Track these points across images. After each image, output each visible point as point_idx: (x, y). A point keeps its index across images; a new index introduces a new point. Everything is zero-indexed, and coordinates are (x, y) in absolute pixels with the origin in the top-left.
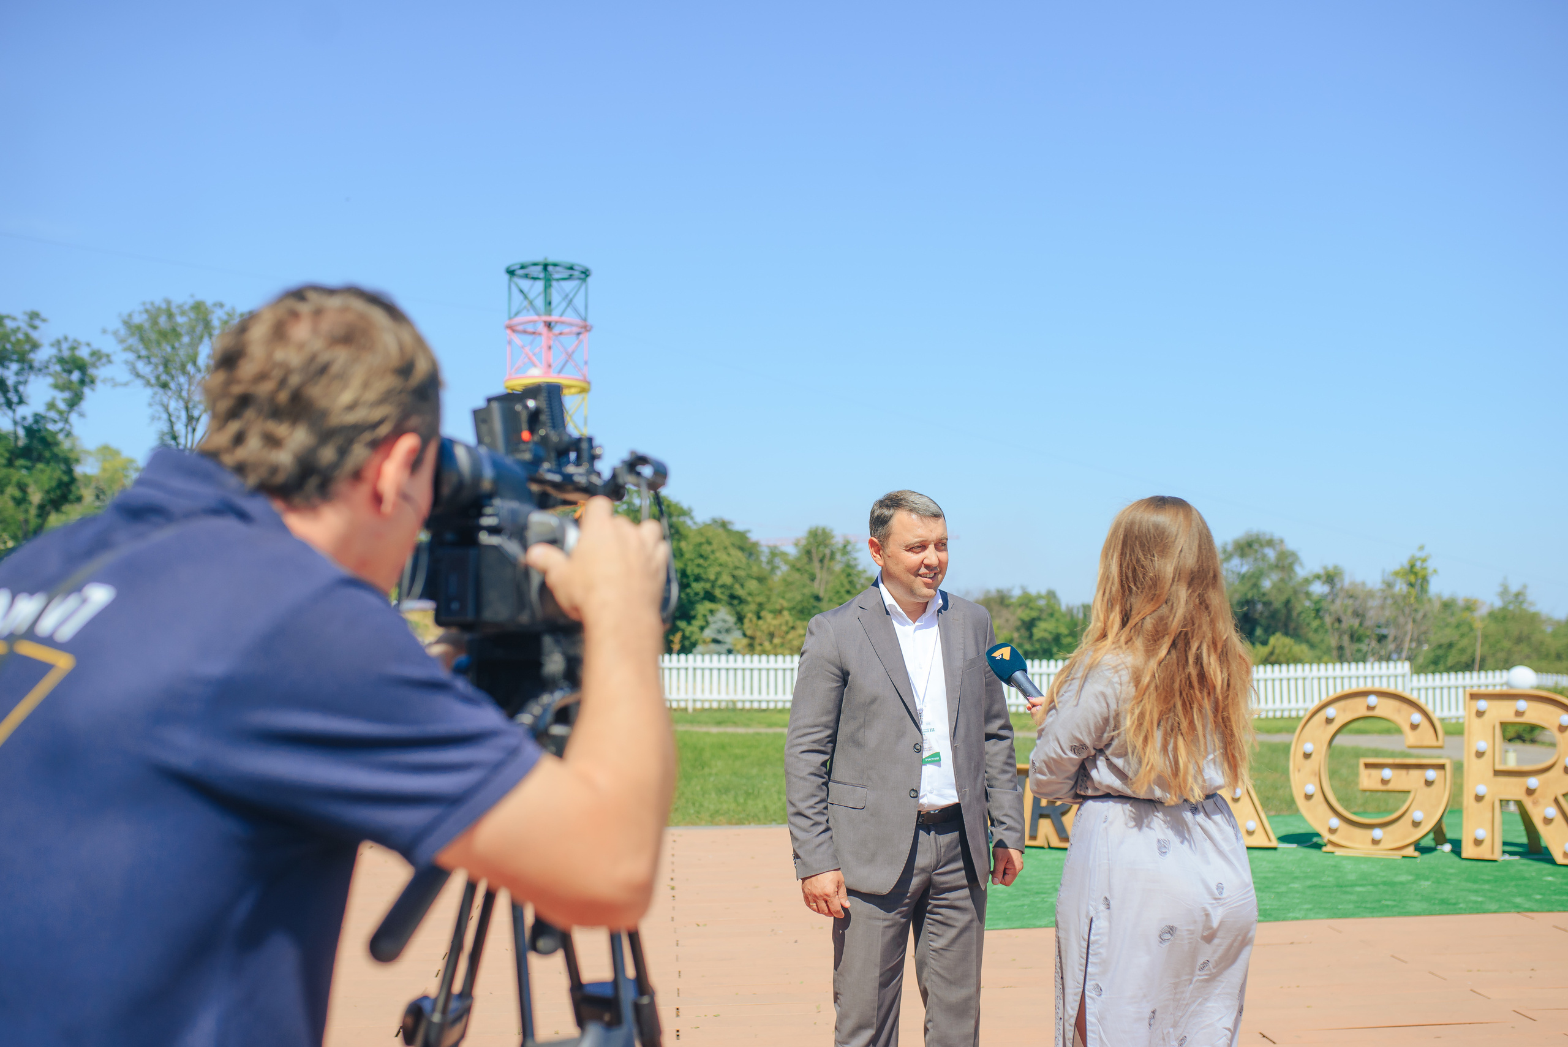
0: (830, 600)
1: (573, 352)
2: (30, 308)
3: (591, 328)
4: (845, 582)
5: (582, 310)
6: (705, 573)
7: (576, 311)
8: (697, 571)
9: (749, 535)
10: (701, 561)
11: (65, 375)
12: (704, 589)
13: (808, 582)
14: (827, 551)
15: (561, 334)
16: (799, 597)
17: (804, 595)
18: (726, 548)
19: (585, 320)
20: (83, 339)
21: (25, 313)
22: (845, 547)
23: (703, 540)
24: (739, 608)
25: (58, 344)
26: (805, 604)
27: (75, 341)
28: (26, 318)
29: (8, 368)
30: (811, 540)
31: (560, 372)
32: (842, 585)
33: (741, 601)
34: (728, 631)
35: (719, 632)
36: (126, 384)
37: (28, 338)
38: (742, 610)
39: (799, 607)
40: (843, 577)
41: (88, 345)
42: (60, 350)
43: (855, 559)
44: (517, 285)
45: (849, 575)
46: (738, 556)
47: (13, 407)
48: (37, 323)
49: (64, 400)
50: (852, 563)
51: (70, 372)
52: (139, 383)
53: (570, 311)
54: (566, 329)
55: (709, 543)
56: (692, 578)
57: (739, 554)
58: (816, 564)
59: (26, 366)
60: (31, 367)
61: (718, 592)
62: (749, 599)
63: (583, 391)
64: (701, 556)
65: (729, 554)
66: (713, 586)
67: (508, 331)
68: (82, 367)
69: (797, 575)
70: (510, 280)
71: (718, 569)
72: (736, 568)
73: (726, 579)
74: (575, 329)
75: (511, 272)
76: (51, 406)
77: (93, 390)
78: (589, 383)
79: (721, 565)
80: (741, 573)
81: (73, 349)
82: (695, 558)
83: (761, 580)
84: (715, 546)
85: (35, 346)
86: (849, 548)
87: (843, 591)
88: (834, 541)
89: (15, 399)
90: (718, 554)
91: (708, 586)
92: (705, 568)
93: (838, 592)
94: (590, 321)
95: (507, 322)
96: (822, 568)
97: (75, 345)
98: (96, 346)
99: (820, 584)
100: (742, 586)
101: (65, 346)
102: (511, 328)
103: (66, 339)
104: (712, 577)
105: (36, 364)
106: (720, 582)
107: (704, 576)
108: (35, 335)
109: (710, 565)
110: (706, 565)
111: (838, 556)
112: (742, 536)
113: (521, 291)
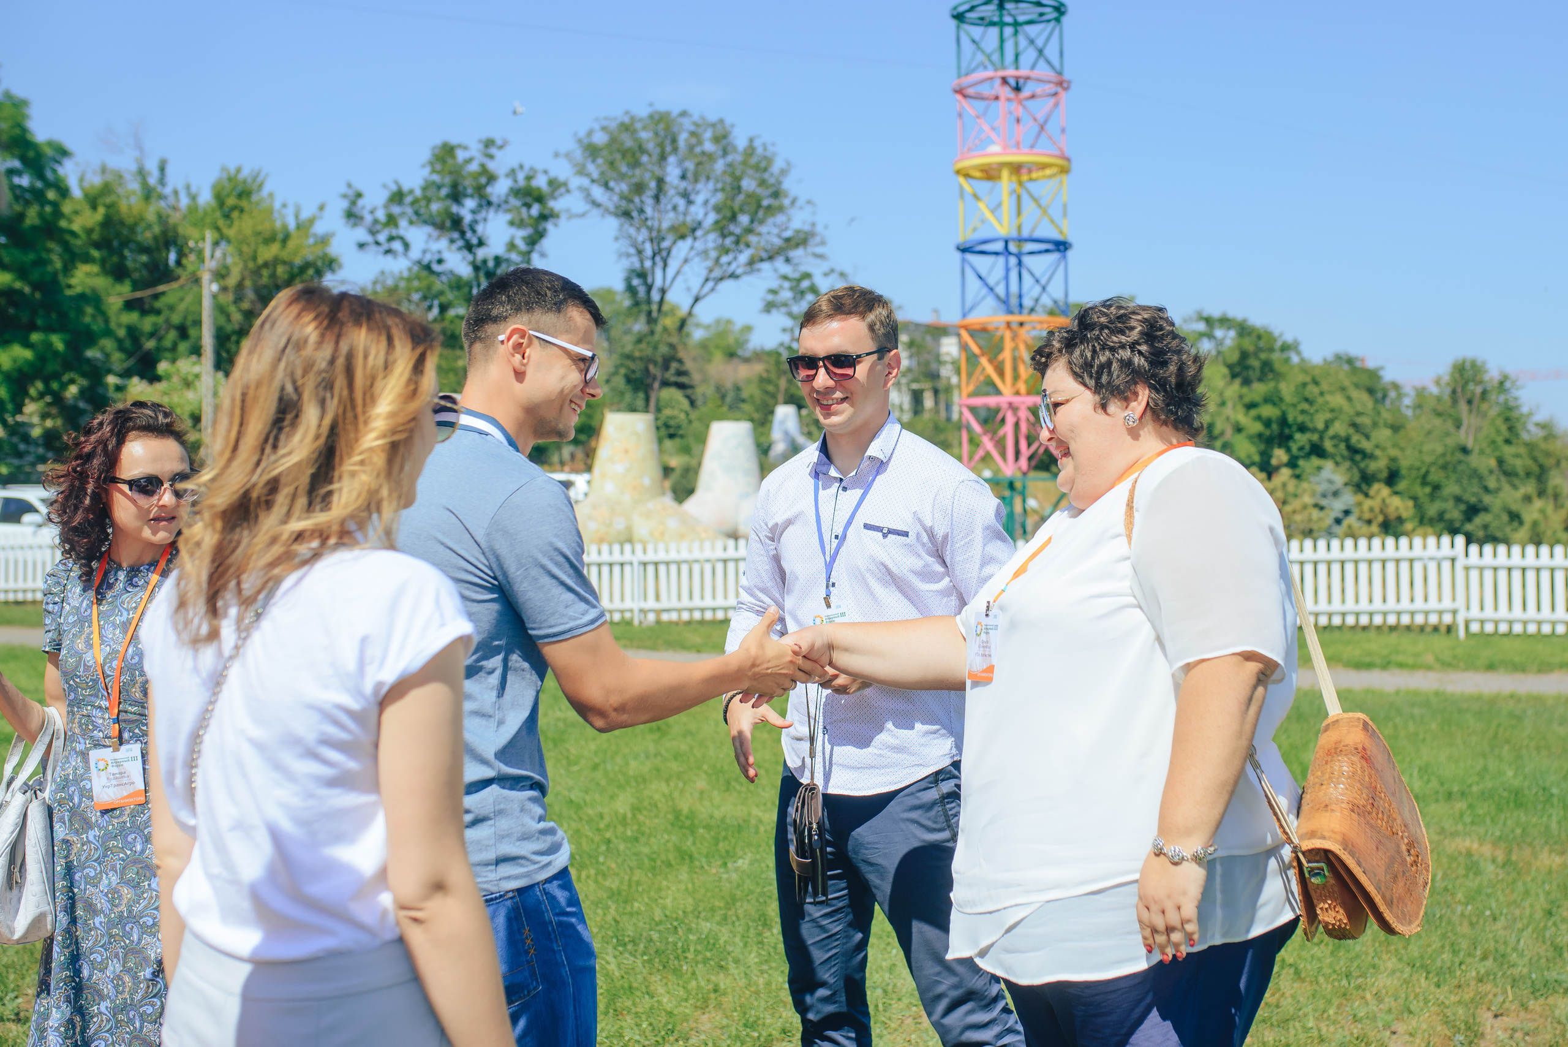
0: (1482, 452)
1: (1046, 121)
2: (485, 135)
3: (1069, 82)
4: (1504, 428)
5: (1056, 62)
6: (1312, 420)
7: (1048, 62)
8: (1301, 419)
9: (1382, 373)
10: (1305, 406)
11: (524, 210)
12: (1310, 441)
13: (1452, 429)
14: (1479, 390)
15: (1033, 97)
16: (1440, 449)
17: (1446, 446)
18: (1343, 389)
19: (1060, 73)
20: (539, 166)
21: (480, 141)
22: (1501, 383)
23: (1308, 379)
24: (1362, 465)
25: (512, 173)
26: (1448, 458)
27: (532, 169)
28: (481, 146)
29: (463, 205)
30: (1457, 376)
31: (1032, 147)
32: (1498, 432)
33: (1365, 455)
34: (1336, 494)
35: (1324, 496)
36: (583, 215)
37: (484, 170)
38: (1367, 466)
39: (1441, 462)
40: (1499, 422)
41: (546, 172)
42: (515, 181)
43: (1516, 399)
44: (968, 34)
45: (1507, 419)
46: (1362, 399)
47: (474, 250)
48: (493, 151)
49: (524, 239)
50: (1512, 404)
51: (528, 206)
52: (595, 212)
53: (1042, 63)
54: (1039, 89)
55: (1316, 383)
56: (1294, 428)
57: (1365, 397)
58: (1463, 407)
59: (484, 202)
60: (489, 203)
61: (1328, 445)
62: (1378, 452)
63: (1065, 170)
64: (1306, 400)
65: (1349, 399)
66: (1321, 438)
67: (958, 97)
68: (540, 199)
69: (1437, 422)
70: (958, 27)
71: (1328, 416)
72: (1358, 414)
73: (1339, 428)
74: (1050, 88)
75: (959, 17)
76: (512, 246)
77: (556, 225)
78: (1068, 160)
79: (1332, 410)
80: (1365, 421)
81: (529, 178)
82: (1299, 402)
83: (1396, 428)
84: (1325, 386)
85: (492, 178)
86: (1508, 385)
87: (1500, 440)
88: (1486, 377)
89: (474, 241)
90: (1328, 398)
91: (1315, 437)
92: (1312, 415)
93: (1493, 442)
94: (1067, 75)
95: (955, 82)
96: (1470, 411)
97: (531, 174)
98: (553, 174)
99: (1467, 433)
100: (1367, 437)
101: (521, 177)
102: (960, 92)
103: (521, 167)
104: (1320, 426)
105: (494, 199)
106: (1331, 432)
107: (1310, 425)
108: (492, 166)
109: (1317, 411)
110: (1312, 411)
111: (1493, 397)
112: (1374, 375)
113: (974, 41)
